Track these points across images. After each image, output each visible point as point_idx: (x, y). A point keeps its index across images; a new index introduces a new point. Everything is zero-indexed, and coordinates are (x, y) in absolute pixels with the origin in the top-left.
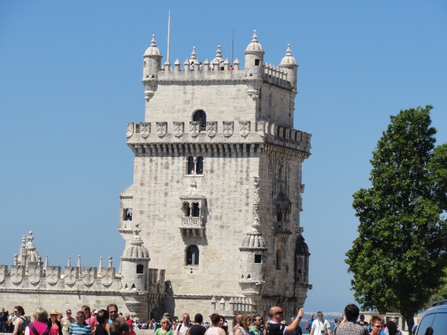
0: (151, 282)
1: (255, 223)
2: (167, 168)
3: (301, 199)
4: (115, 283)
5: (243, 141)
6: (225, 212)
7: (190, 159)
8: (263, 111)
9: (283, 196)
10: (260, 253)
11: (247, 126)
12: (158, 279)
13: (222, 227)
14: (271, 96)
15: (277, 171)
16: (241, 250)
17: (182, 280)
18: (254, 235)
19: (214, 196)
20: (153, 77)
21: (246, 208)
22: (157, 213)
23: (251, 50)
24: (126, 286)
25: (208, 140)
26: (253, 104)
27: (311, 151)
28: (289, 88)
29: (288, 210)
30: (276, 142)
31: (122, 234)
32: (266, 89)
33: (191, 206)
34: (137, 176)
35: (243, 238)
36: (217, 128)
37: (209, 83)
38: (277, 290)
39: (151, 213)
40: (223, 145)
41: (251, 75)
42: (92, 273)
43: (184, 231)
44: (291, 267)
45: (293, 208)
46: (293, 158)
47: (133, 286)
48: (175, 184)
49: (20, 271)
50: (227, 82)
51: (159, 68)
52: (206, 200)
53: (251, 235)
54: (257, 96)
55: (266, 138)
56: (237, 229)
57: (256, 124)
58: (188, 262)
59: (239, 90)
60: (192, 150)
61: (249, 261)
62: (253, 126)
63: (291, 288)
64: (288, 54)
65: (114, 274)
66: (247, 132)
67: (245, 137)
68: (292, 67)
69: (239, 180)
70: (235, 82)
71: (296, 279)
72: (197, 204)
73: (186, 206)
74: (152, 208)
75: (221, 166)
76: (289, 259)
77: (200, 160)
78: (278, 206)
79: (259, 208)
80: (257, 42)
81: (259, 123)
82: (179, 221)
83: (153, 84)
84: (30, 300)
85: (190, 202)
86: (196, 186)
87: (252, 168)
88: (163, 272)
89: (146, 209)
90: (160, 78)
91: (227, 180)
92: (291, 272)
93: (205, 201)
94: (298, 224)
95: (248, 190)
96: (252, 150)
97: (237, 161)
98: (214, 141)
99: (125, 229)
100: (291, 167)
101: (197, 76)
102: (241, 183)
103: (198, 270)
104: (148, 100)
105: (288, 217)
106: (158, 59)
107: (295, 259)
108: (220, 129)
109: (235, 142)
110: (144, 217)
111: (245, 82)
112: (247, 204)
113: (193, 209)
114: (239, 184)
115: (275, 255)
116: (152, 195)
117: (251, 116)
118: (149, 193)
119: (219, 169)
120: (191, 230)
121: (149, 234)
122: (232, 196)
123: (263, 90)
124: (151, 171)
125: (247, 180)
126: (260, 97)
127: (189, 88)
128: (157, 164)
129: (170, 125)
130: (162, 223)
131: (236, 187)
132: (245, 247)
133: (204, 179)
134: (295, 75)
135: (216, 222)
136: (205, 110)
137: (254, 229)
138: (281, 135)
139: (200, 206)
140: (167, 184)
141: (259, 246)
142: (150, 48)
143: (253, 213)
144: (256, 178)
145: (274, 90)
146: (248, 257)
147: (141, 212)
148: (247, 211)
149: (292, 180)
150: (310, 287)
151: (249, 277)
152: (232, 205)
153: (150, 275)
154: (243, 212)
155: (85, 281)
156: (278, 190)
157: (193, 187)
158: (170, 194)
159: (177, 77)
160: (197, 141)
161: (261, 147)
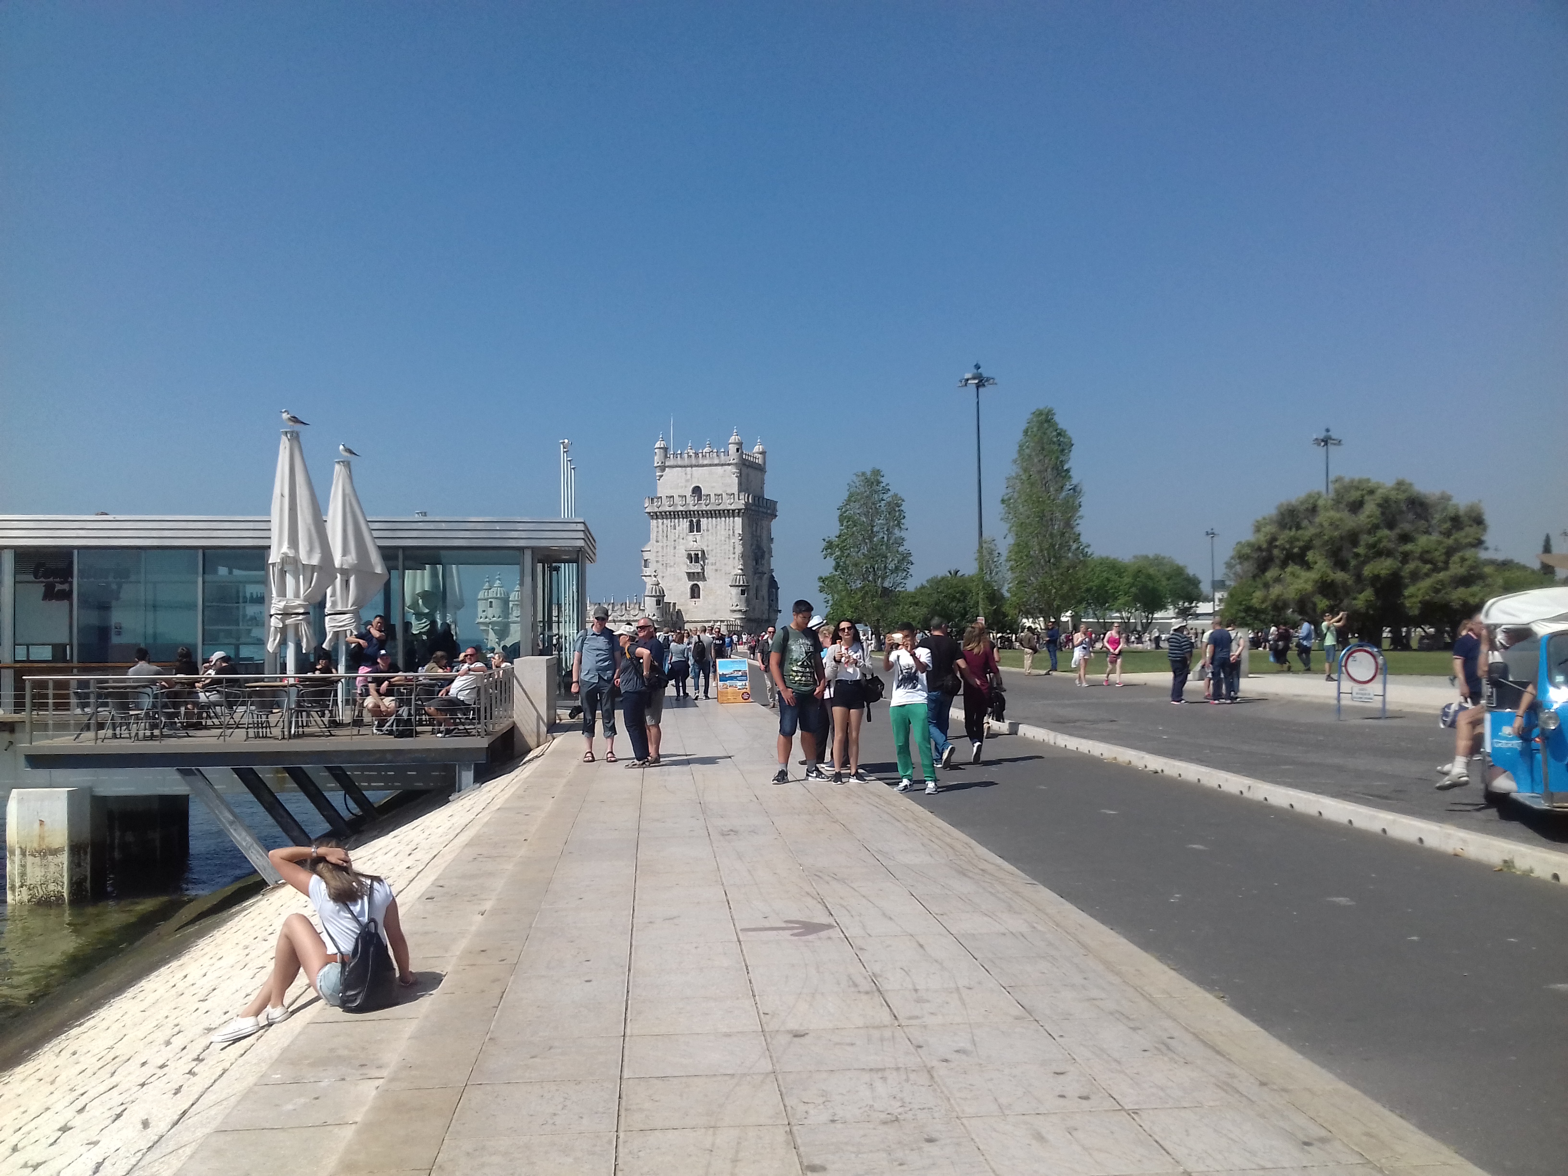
0: (666, 611)
1: (740, 567)
2: (675, 529)
3: (771, 549)
4: (641, 613)
5: (729, 507)
6: (718, 559)
7: (691, 521)
8: (743, 485)
9: (759, 547)
10: (744, 588)
11: (732, 496)
12: (671, 610)
14: (748, 474)
15: (754, 529)
16: (731, 586)
17: (688, 610)
18: (740, 575)
19: (710, 548)
20: (662, 463)
21: (733, 556)
22: (668, 562)
23: (733, 441)
25: (704, 508)
26: (736, 480)
27: (777, 513)
28: (760, 469)
29: (762, 557)
30: (753, 508)
31: (643, 578)
32: (745, 470)
33: (693, 556)
34: (653, 536)
35: (731, 578)
36: (710, 499)
37: (703, 466)
38: (757, 615)
39: (664, 563)
40: (715, 511)
41: (734, 459)
42: (624, 607)
43: (689, 574)
44: (766, 597)
45: (767, 556)
46: (765, 519)
47: (654, 615)
48: (681, 540)
50: (716, 465)
51: (666, 457)
53: (737, 575)
54: (739, 475)
55: (747, 504)
56: (728, 572)
57: (739, 495)
58: (693, 597)
59: (725, 471)
60: (692, 515)
61: (737, 594)
62: (736, 497)
63: (766, 612)
64: (759, 444)
65: (639, 607)
66: (732, 501)
67: (731, 504)
68: (763, 453)
69: (728, 536)
70: (722, 465)
71: (770, 606)
72: (698, 554)
73: (690, 557)
74: (665, 558)
75: (714, 526)
76: (764, 592)
77: (698, 522)
78: (755, 554)
79: (743, 556)
80: (737, 435)
81: (741, 494)
82: (685, 567)
83: (663, 468)
85: (693, 553)
86: (696, 541)
87: (736, 527)
88: (675, 604)
89: (660, 559)
90: (667, 464)
91: (719, 537)
92: (766, 602)
93: (703, 552)
94: (770, 567)
95: (734, 543)
96: (736, 514)
97: (725, 522)
98: (708, 508)
99: (646, 574)
100: (764, 525)
101: (694, 462)
102: (729, 538)
103: (699, 602)
104: (659, 480)
105: (763, 562)
106: (665, 449)
107: (769, 592)
108: (713, 500)
109: (724, 508)
110: (660, 565)
111: (729, 465)
112: (734, 553)
113: (695, 558)
114: (727, 539)
115: (754, 589)
116: (665, 549)
117: (735, 490)
118: (663, 547)
119: (712, 528)
120: (693, 573)
121: (663, 577)
122: (723, 548)
123: (743, 469)
124: (663, 532)
125: (734, 535)
126: (741, 475)
127: (689, 469)
128: (667, 526)
129: (676, 498)
130: (672, 569)
131: (726, 541)
132: (734, 584)
133: (702, 536)
134: (764, 459)
135: (712, 566)
136: (700, 486)
137: (740, 571)
138: (757, 503)
139: (700, 556)
140: (675, 541)
141: (743, 583)
142: (659, 442)
143: (739, 559)
144: (739, 534)
145: (750, 470)
146: (735, 591)
147: (657, 562)
148: (734, 558)
149: (765, 535)
150: (780, 611)
151: (737, 605)
152: (723, 554)
153: (666, 607)
154: (731, 559)
155: (619, 613)
156: (755, 543)
157: (693, 542)
158: (677, 548)
159: (680, 462)
160: (696, 508)
161: (743, 511)
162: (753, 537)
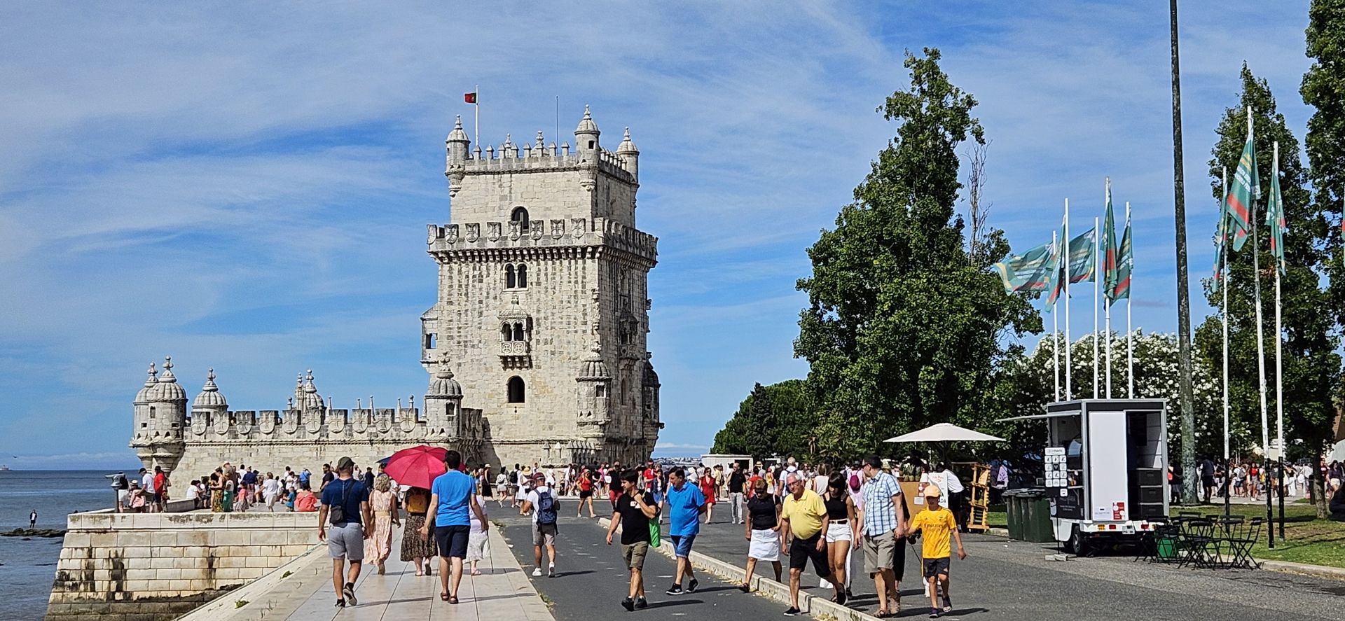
0: (464, 425)
1: (596, 347)
2: (481, 281)
3: (647, 318)
4: (419, 427)
5: (577, 243)
6: (556, 334)
7: (510, 268)
8: (600, 206)
9: (627, 312)
10: (602, 384)
11: (582, 224)
12: (473, 422)
13: (553, 353)
14: (608, 188)
15: (619, 282)
16: (578, 380)
17: (503, 422)
18: (595, 362)
19: (542, 315)
20: (459, 167)
21: (584, 327)
22: (469, 338)
23: (584, 129)
24: (433, 432)
25: (533, 244)
26: (588, 197)
27: (657, 259)
29: (633, 330)
30: (617, 245)
31: (426, 366)
32: (602, 179)
33: (512, 327)
34: (443, 292)
35: (579, 366)
36: (543, 228)
37: (532, 171)
38: (622, 432)
40: (551, 249)
41: (584, 161)
42: (388, 417)
43: (504, 359)
44: (638, 401)
45: (640, 329)
46: (637, 267)
47: (442, 431)
48: (491, 300)
49: (295, 418)
50: (554, 170)
51: (466, 156)
52: (531, 319)
53: (590, 361)
54: (593, 187)
55: (607, 238)
56: (573, 355)
57: (593, 222)
58: (512, 399)
59: (569, 180)
60: (512, 257)
61: (589, 394)
62: (589, 225)
63: (639, 427)
64: (627, 138)
65: (417, 416)
67: (579, 238)
68: (633, 154)
69: (573, 293)
70: (565, 170)
71: (645, 415)
72: (521, 325)
73: (506, 327)
74: (462, 332)
76: (636, 393)
77: (522, 269)
78: (620, 324)
79: (600, 328)
80: (591, 120)
81: (597, 220)
82: (498, 347)
83: (460, 176)
84: (309, 454)
85: (512, 323)
86: (518, 302)
87: (588, 278)
88: (479, 411)
89: (454, 333)
90: (468, 169)
91: (557, 294)
92: (639, 408)
94: (645, 348)
95: (584, 305)
96: (588, 255)
98: (539, 244)
99: (430, 360)
100: (635, 277)
101: (515, 164)
102: (576, 296)
103: (524, 408)
104: (454, 195)
105: (634, 340)
106: (466, 144)
107: (643, 392)
108: (548, 231)
109: (567, 244)
110: (453, 344)
111: (576, 169)
112: (585, 323)
113: (515, 331)
114: (572, 298)
115: (619, 387)
116: (463, 315)
117: (587, 213)
118: (459, 312)
119: (547, 280)
120: (513, 357)
121: (459, 365)
122: (565, 313)
123: (599, 180)
124: (460, 286)
125: (584, 292)
126: (596, 189)
127: (506, 177)
128: (467, 276)
129: (484, 227)
130: (476, 351)
131: (569, 302)
132: (583, 376)
133: (529, 294)
134: (636, 163)
135: (545, 347)
136: (527, 206)
137: (596, 354)
138: (623, 237)
139: (524, 327)
140: (481, 302)
141: (601, 375)
143: (593, 334)
144: (594, 290)
145: (613, 183)
146: (586, 389)
147: (450, 338)
148: (584, 332)
149: (636, 293)
150: (662, 426)
151: (590, 414)
152: (565, 325)
153: (464, 417)
154: (580, 332)
155: (379, 427)
156: (621, 306)
157: (513, 303)
158: (485, 313)
159: (490, 166)
160: (518, 244)
161: (600, 249)
162: (617, 295)
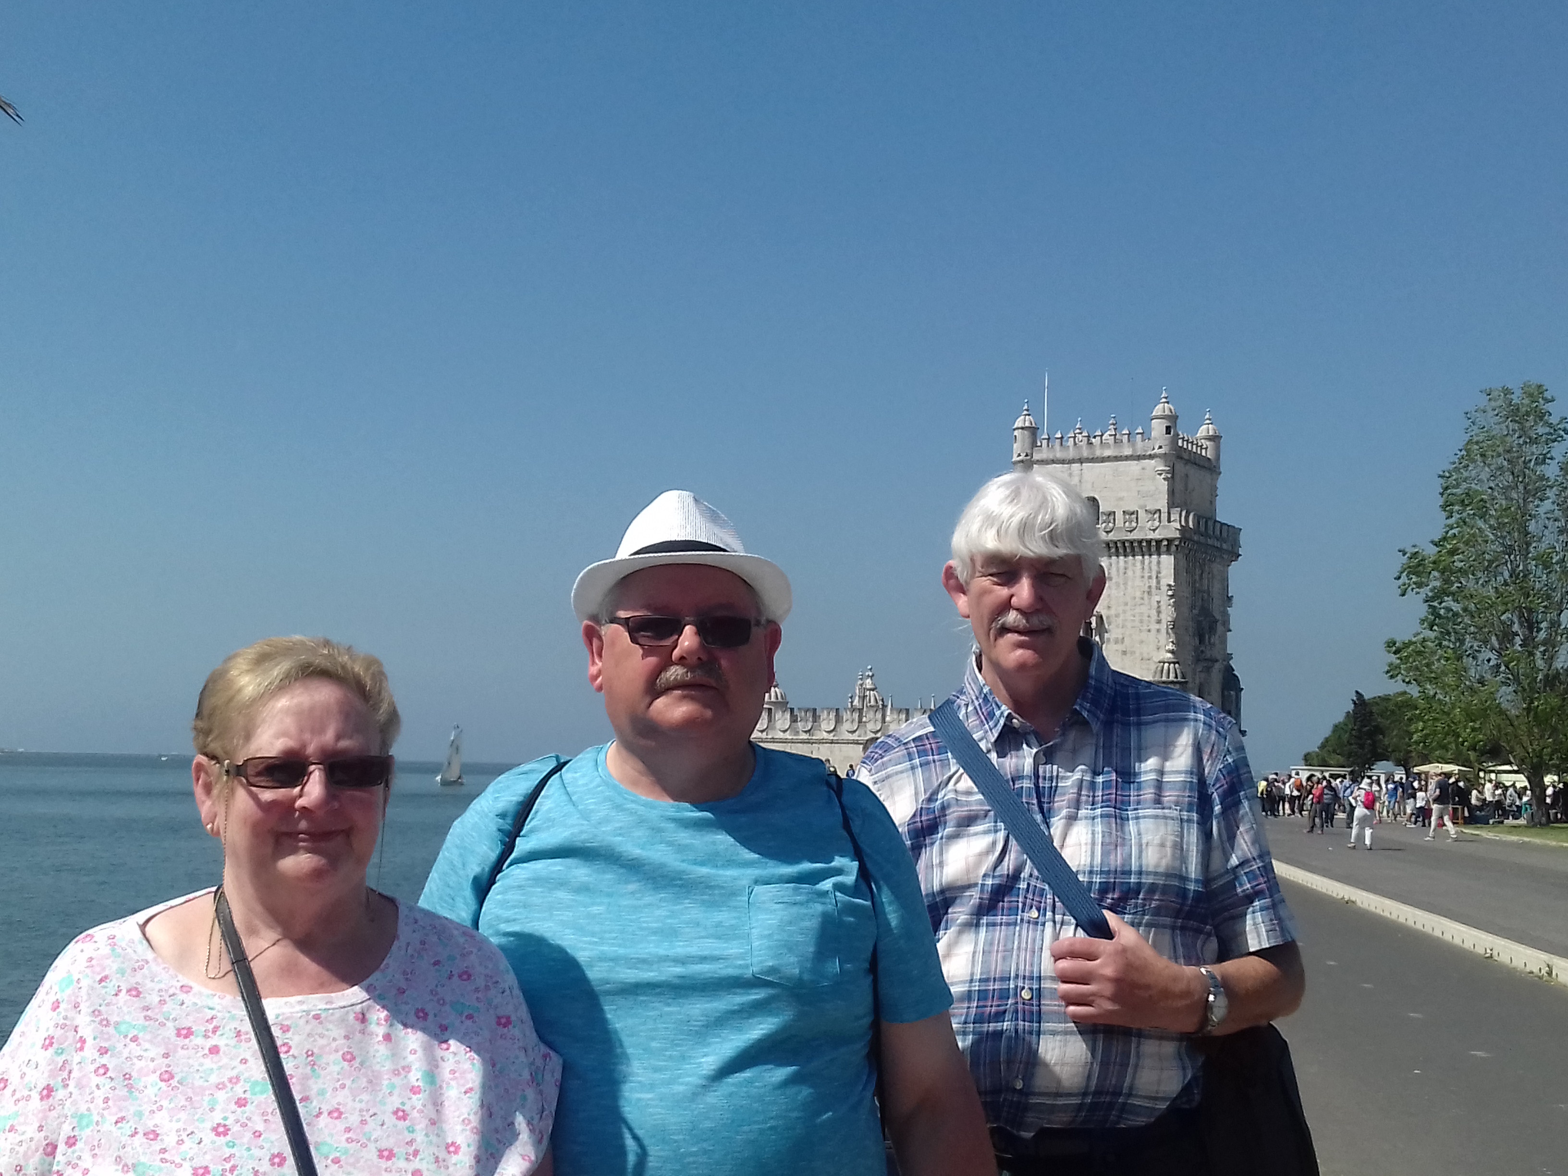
1: (1170, 647)
3: (1229, 616)
5: (1151, 536)
6: (1127, 633)
8: (1177, 495)
9: (1205, 612)
11: (1157, 516)
13: (1124, 653)
14: (1187, 476)
15: (1197, 578)
18: (1170, 663)
19: (1113, 612)
20: (1027, 455)
21: (1157, 626)
23: (1160, 413)
26: (1164, 486)
27: (1241, 551)
28: (1210, 467)
29: (1212, 629)
30: (1196, 538)
32: (1180, 467)
35: (1153, 667)
36: (1114, 520)
37: (1103, 460)
40: (1123, 542)
41: (1160, 447)
45: (1220, 628)
46: (1218, 560)
49: (856, 715)
50: (1127, 458)
51: (1034, 444)
52: (1101, 617)
53: (1164, 663)
54: (1169, 476)
55: (1184, 530)
56: (1145, 656)
57: (1169, 513)
59: (1143, 469)
62: (1164, 516)
64: (1208, 422)
67: (1154, 530)
68: (1215, 438)
69: (1146, 589)
70: (1139, 458)
75: (1122, 571)
76: (1215, 697)
78: (1199, 623)
79: (1175, 625)
80: (1168, 403)
81: (1173, 511)
87: (1164, 573)
90: (1036, 457)
91: (1130, 590)
94: (1225, 649)
95: (1158, 602)
96: (1163, 549)
97: (1143, 562)
98: (1112, 536)
100: (1215, 571)
101: (1085, 454)
102: (1149, 593)
105: (1212, 641)
106: (1033, 431)
107: (1223, 696)
108: (1119, 522)
109: (1141, 537)
111: (1151, 457)
112: (1159, 622)
114: (1146, 595)
117: (1162, 503)
119: (1118, 575)
122: (1137, 611)
123: (1177, 467)
125: (1158, 588)
126: (1173, 477)
127: (1076, 466)
131: (1142, 599)
134: (1217, 449)
135: (1116, 647)
136: (1098, 496)
137: (1169, 655)
138: (1202, 529)
141: (1176, 677)
142: (1022, 417)
143: (1167, 633)
144: (1169, 585)
145: (1192, 471)
148: (1158, 631)
149: (1216, 588)
152: (1137, 624)
154: (1154, 632)
156: (1199, 603)
159: (1059, 455)
161: (1177, 543)
162: (1195, 592)
